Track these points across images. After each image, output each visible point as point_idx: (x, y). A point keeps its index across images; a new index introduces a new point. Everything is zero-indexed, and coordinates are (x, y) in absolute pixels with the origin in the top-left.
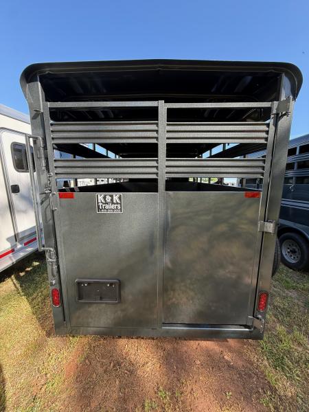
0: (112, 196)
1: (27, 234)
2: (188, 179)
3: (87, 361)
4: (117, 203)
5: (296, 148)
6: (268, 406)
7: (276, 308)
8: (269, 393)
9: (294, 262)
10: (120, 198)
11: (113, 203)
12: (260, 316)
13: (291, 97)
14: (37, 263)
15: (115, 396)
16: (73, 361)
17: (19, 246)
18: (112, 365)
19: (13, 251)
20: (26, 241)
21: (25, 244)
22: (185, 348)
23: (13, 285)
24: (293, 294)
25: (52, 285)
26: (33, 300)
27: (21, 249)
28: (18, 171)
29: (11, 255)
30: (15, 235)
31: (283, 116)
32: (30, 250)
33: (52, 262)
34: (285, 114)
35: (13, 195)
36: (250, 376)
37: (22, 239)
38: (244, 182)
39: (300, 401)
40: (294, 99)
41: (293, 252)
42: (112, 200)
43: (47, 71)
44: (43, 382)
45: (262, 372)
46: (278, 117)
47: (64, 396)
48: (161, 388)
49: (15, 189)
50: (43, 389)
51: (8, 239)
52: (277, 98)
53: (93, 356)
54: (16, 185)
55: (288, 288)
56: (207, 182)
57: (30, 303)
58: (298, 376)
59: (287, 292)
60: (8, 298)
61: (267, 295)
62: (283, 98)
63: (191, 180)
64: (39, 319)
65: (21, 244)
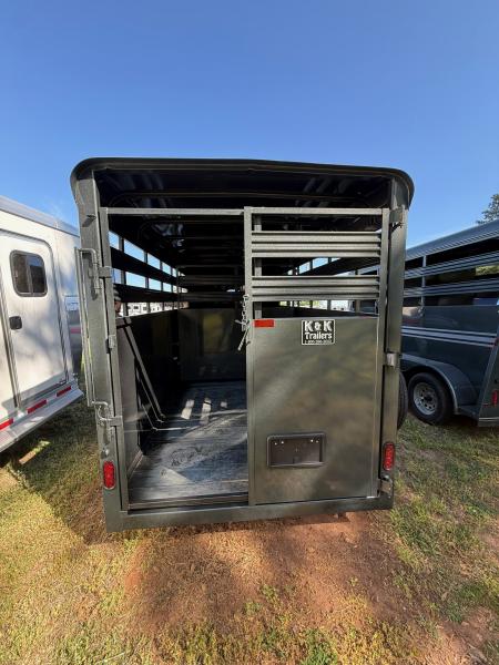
0: (322, 323)
1: (32, 394)
2: (278, 303)
3: (155, 568)
4: (328, 332)
5: (422, 258)
6: (402, 588)
7: (409, 474)
8: (403, 573)
9: (429, 413)
10: (332, 325)
11: (323, 332)
12: (387, 477)
13: (404, 206)
14: (47, 443)
15: (203, 604)
16: (134, 570)
17: (21, 415)
18: (193, 567)
19: (11, 422)
20: (30, 406)
21: (30, 411)
22: (293, 536)
23: (12, 478)
24: (430, 455)
25: (104, 455)
26: (51, 496)
27: (23, 420)
28: (20, 295)
29: (8, 428)
30: (15, 398)
31: (396, 226)
32: (38, 419)
33: (105, 422)
34: (399, 225)
35: (13, 332)
36: (379, 558)
37: (26, 401)
38: (358, 305)
39: (440, 578)
40: (407, 208)
41: (428, 399)
42: (322, 328)
43: (106, 166)
44: (91, 603)
45: (395, 552)
46: (392, 228)
47: (128, 615)
48: (266, 586)
49: (16, 323)
50: (95, 612)
51: (5, 404)
52: (389, 205)
53: (163, 561)
54: (17, 318)
55: (423, 449)
56: (308, 307)
57: (48, 501)
58: (437, 549)
59: (423, 453)
60: (7, 499)
61: (394, 447)
62: (395, 207)
63: (283, 303)
64: (67, 523)
65: (23, 411)
